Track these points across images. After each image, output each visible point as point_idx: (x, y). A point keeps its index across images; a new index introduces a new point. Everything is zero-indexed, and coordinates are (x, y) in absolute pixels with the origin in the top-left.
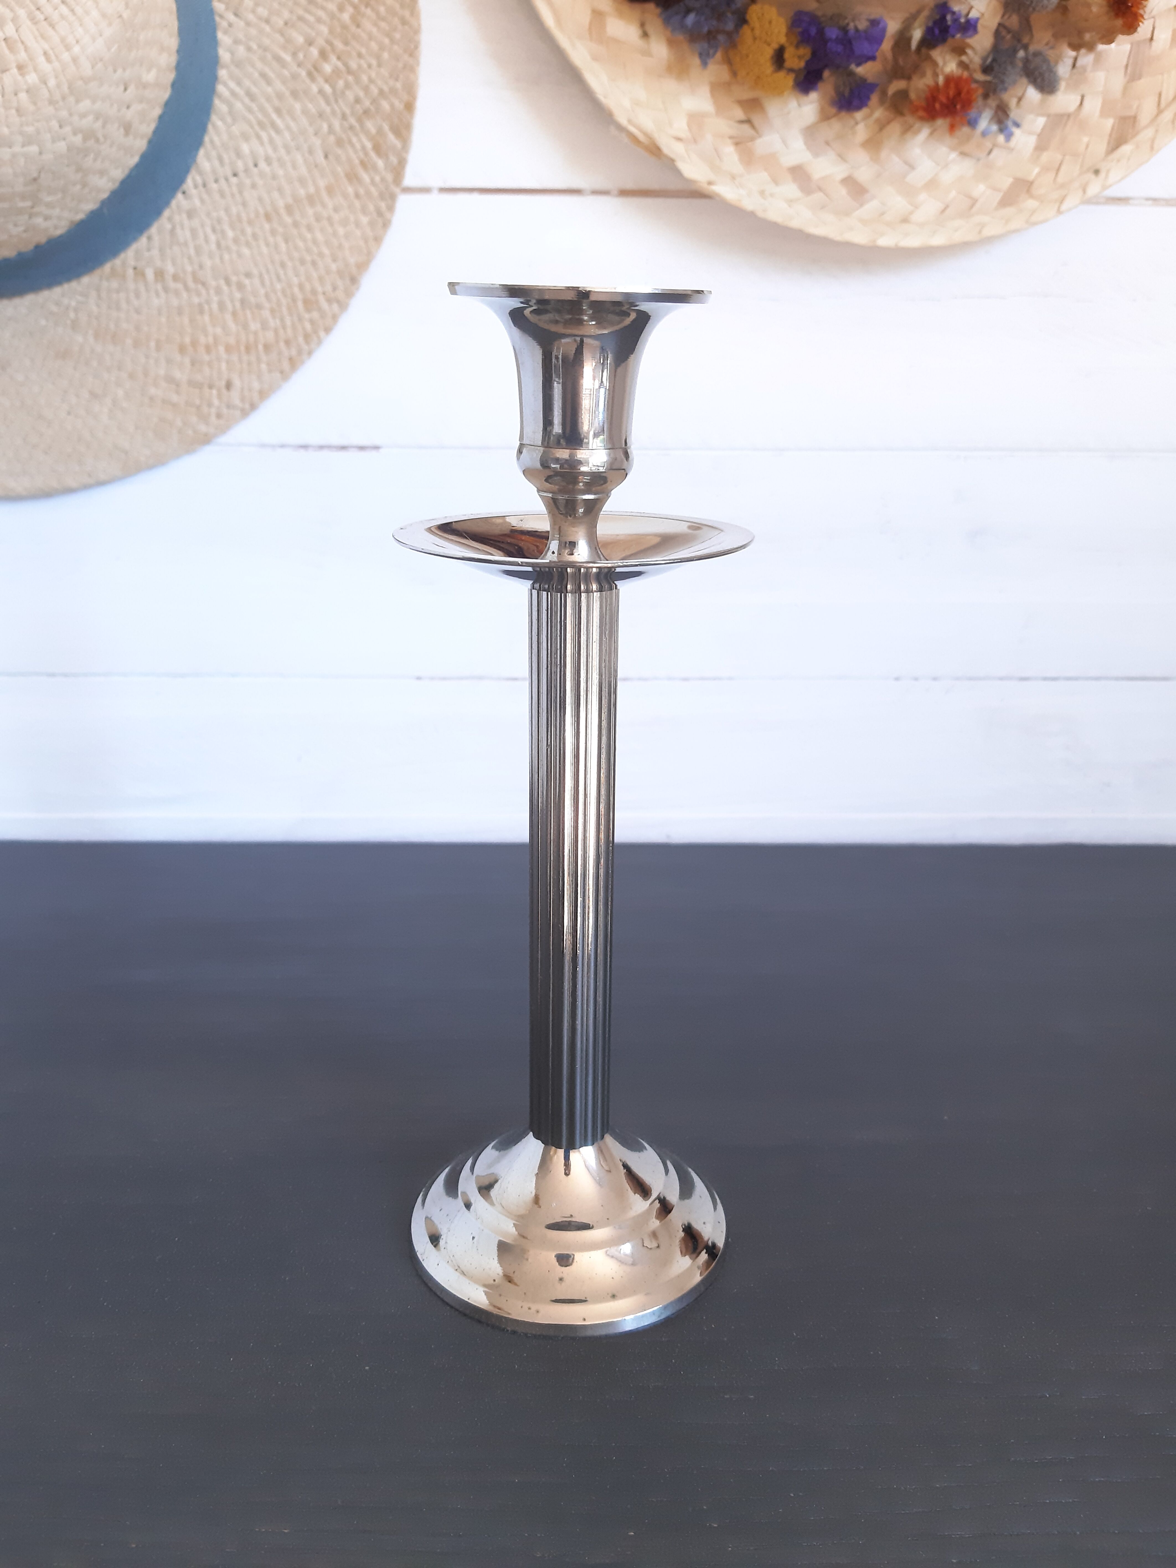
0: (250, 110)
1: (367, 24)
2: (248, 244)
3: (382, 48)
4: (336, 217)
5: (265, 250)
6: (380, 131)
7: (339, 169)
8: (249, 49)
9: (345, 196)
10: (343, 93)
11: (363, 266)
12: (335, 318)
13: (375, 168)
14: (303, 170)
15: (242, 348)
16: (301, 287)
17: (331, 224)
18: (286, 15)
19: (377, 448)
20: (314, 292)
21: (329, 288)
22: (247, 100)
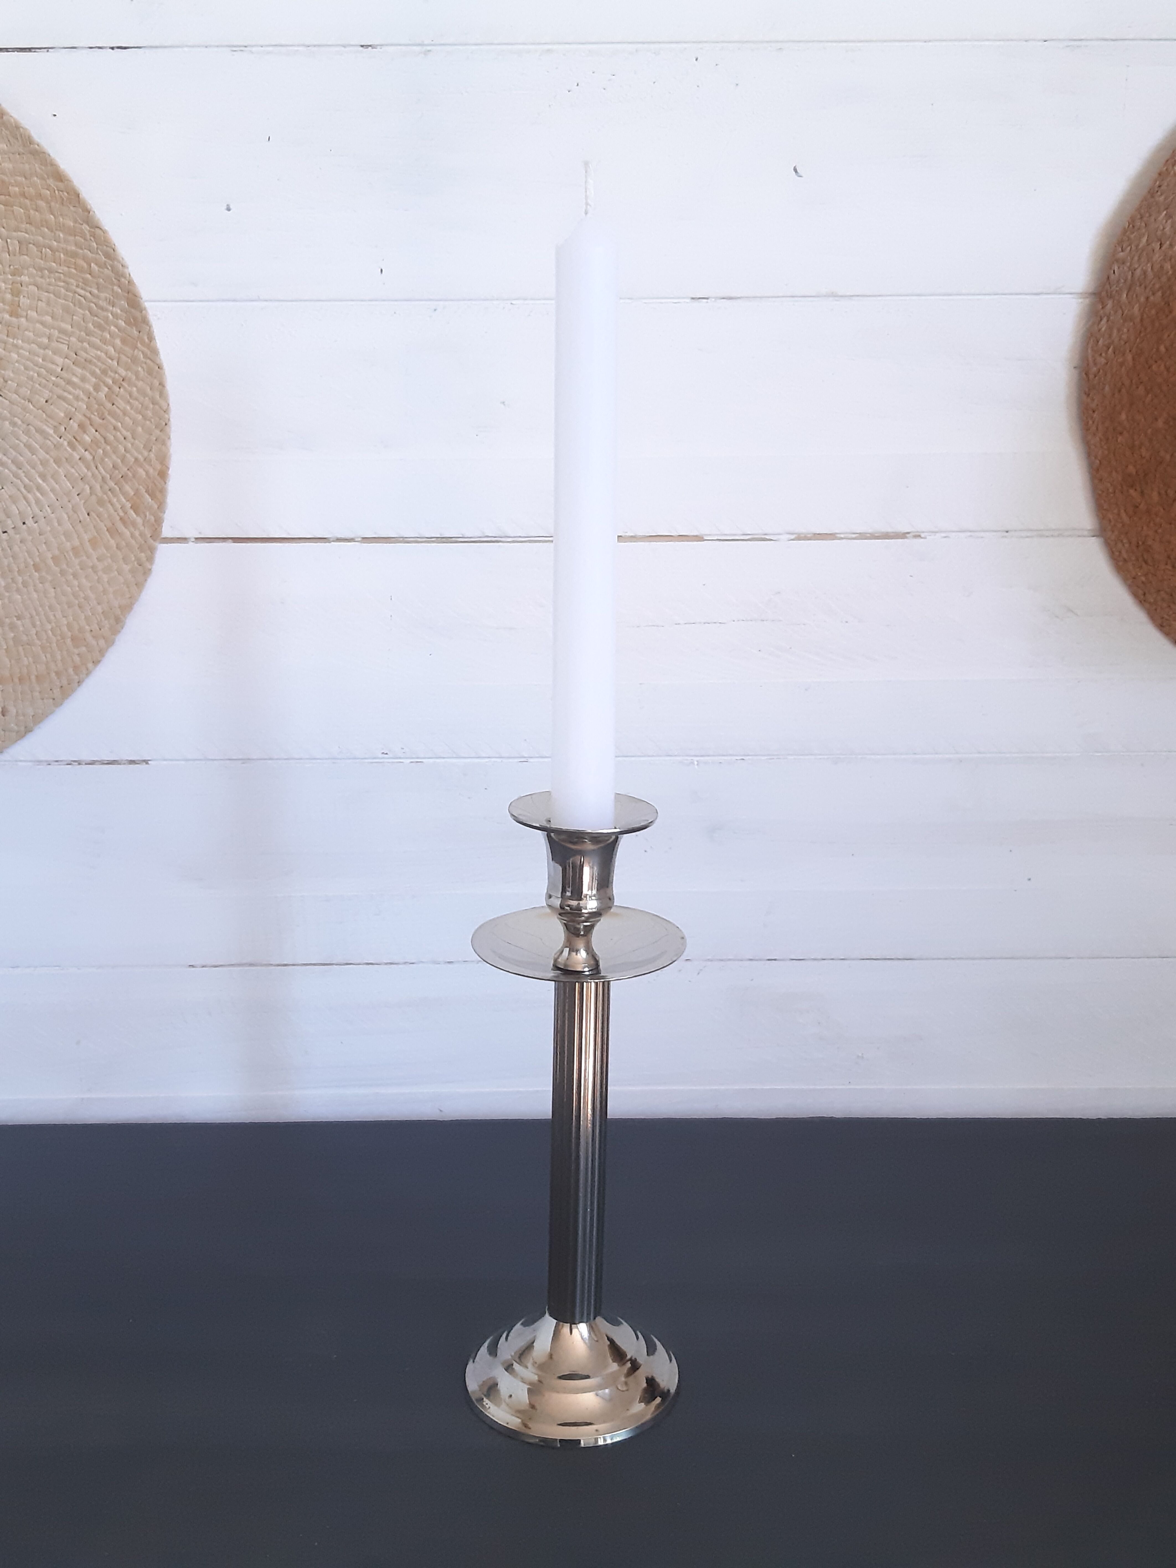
0: (16, 476)
1: (121, 403)
2: (18, 590)
3: (135, 422)
4: (100, 566)
5: (35, 595)
6: (137, 492)
7: (102, 525)
8: (14, 424)
9: (107, 548)
10: (102, 460)
11: (127, 608)
12: (102, 652)
13: (134, 524)
14: (68, 526)
15: (16, 680)
16: (69, 626)
17: (96, 572)
18: (47, 394)
19: (146, 762)
20: (81, 630)
21: (95, 627)
22: (14, 468)
